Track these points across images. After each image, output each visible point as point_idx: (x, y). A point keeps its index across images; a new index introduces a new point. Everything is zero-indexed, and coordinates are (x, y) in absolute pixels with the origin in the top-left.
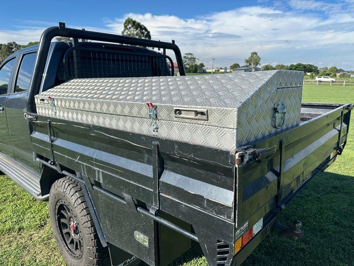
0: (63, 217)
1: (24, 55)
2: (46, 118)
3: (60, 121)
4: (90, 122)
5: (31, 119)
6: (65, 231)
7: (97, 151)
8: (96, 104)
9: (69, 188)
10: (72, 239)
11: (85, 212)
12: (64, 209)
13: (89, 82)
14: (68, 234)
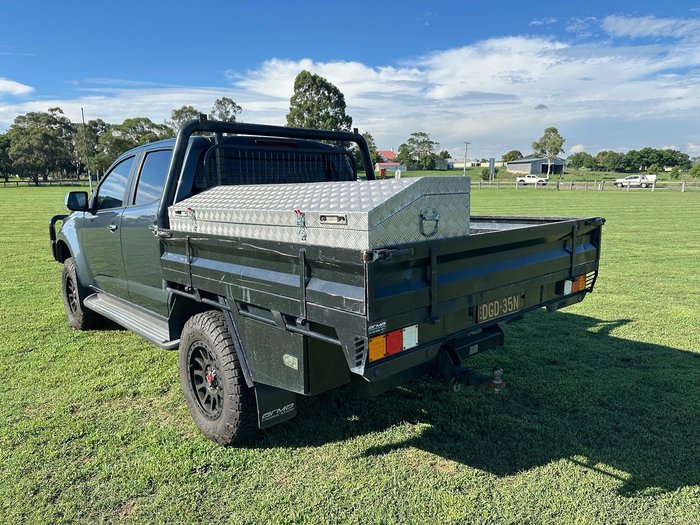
0: (198, 367)
1: (147, 153)
2: (184, 234)
3: (201, 235)
4: (237, 235)
5: (163, 237)
6: (198, 387)
7: (245, 267)
8: (244, 214)
9: (209, 323)
10: (209, 396)
11: (228, 350)
12: (200, 356)
13: (237, 190)
14: (203, 390)
